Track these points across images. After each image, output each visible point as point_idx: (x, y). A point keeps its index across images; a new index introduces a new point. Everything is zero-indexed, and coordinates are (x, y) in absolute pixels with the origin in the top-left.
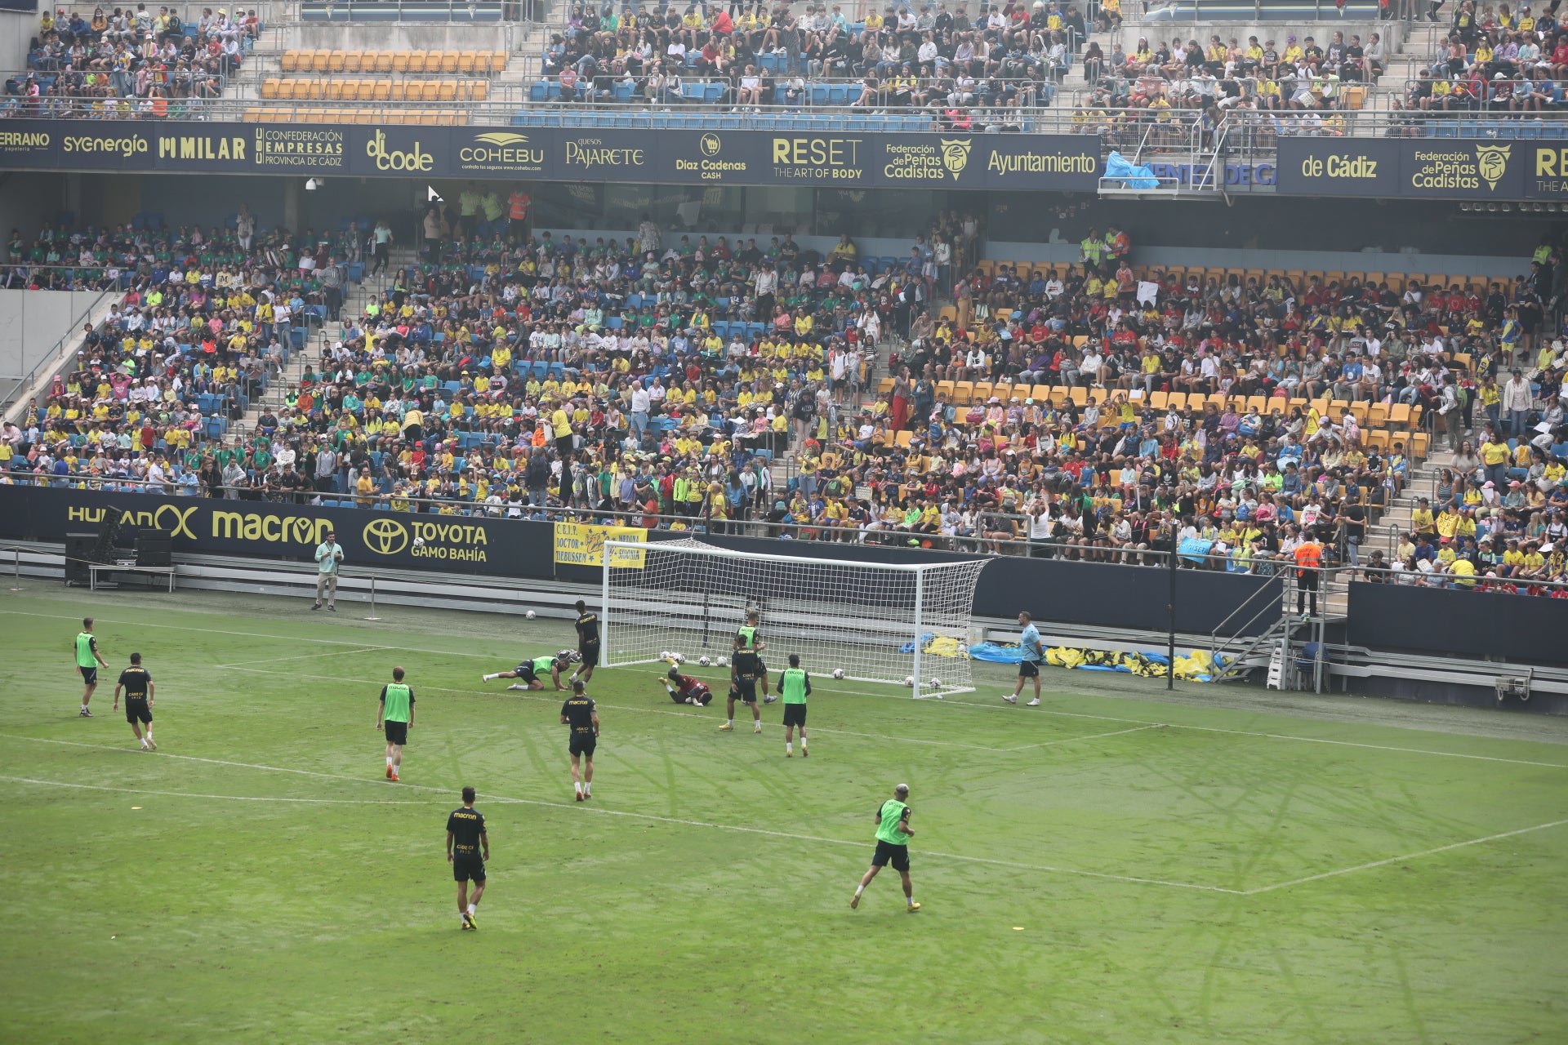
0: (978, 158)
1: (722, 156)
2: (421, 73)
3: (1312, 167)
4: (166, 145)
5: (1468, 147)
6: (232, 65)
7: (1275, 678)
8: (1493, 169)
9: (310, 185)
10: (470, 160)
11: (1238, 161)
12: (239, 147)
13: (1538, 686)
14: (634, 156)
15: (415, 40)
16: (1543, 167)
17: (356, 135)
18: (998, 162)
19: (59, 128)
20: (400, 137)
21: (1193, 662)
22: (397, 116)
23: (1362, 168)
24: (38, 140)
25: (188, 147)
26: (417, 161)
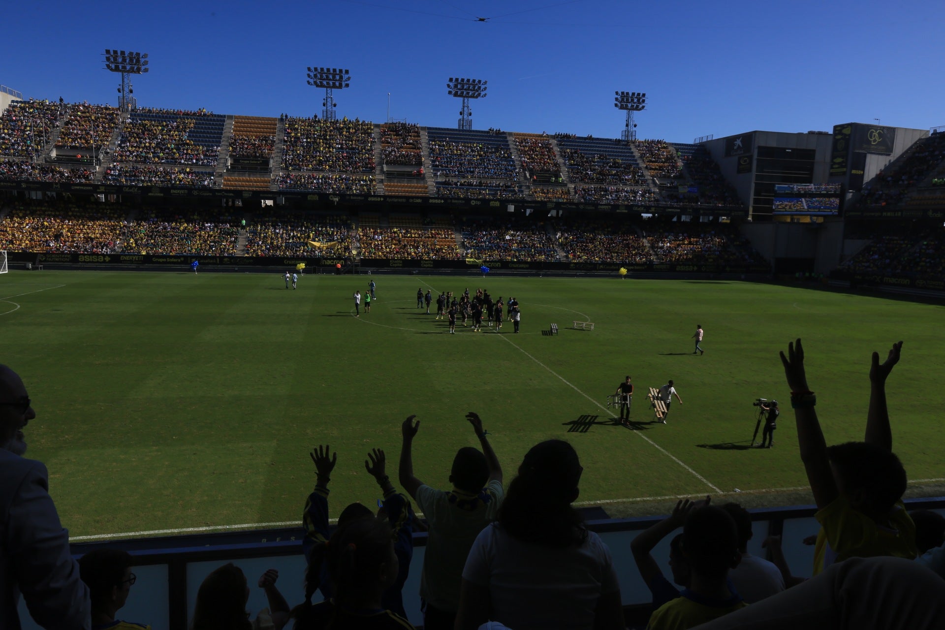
4: (884, 214)
9: (914, 220)
12: (900, 214)
19: (864, 211)
25: (889, 214)
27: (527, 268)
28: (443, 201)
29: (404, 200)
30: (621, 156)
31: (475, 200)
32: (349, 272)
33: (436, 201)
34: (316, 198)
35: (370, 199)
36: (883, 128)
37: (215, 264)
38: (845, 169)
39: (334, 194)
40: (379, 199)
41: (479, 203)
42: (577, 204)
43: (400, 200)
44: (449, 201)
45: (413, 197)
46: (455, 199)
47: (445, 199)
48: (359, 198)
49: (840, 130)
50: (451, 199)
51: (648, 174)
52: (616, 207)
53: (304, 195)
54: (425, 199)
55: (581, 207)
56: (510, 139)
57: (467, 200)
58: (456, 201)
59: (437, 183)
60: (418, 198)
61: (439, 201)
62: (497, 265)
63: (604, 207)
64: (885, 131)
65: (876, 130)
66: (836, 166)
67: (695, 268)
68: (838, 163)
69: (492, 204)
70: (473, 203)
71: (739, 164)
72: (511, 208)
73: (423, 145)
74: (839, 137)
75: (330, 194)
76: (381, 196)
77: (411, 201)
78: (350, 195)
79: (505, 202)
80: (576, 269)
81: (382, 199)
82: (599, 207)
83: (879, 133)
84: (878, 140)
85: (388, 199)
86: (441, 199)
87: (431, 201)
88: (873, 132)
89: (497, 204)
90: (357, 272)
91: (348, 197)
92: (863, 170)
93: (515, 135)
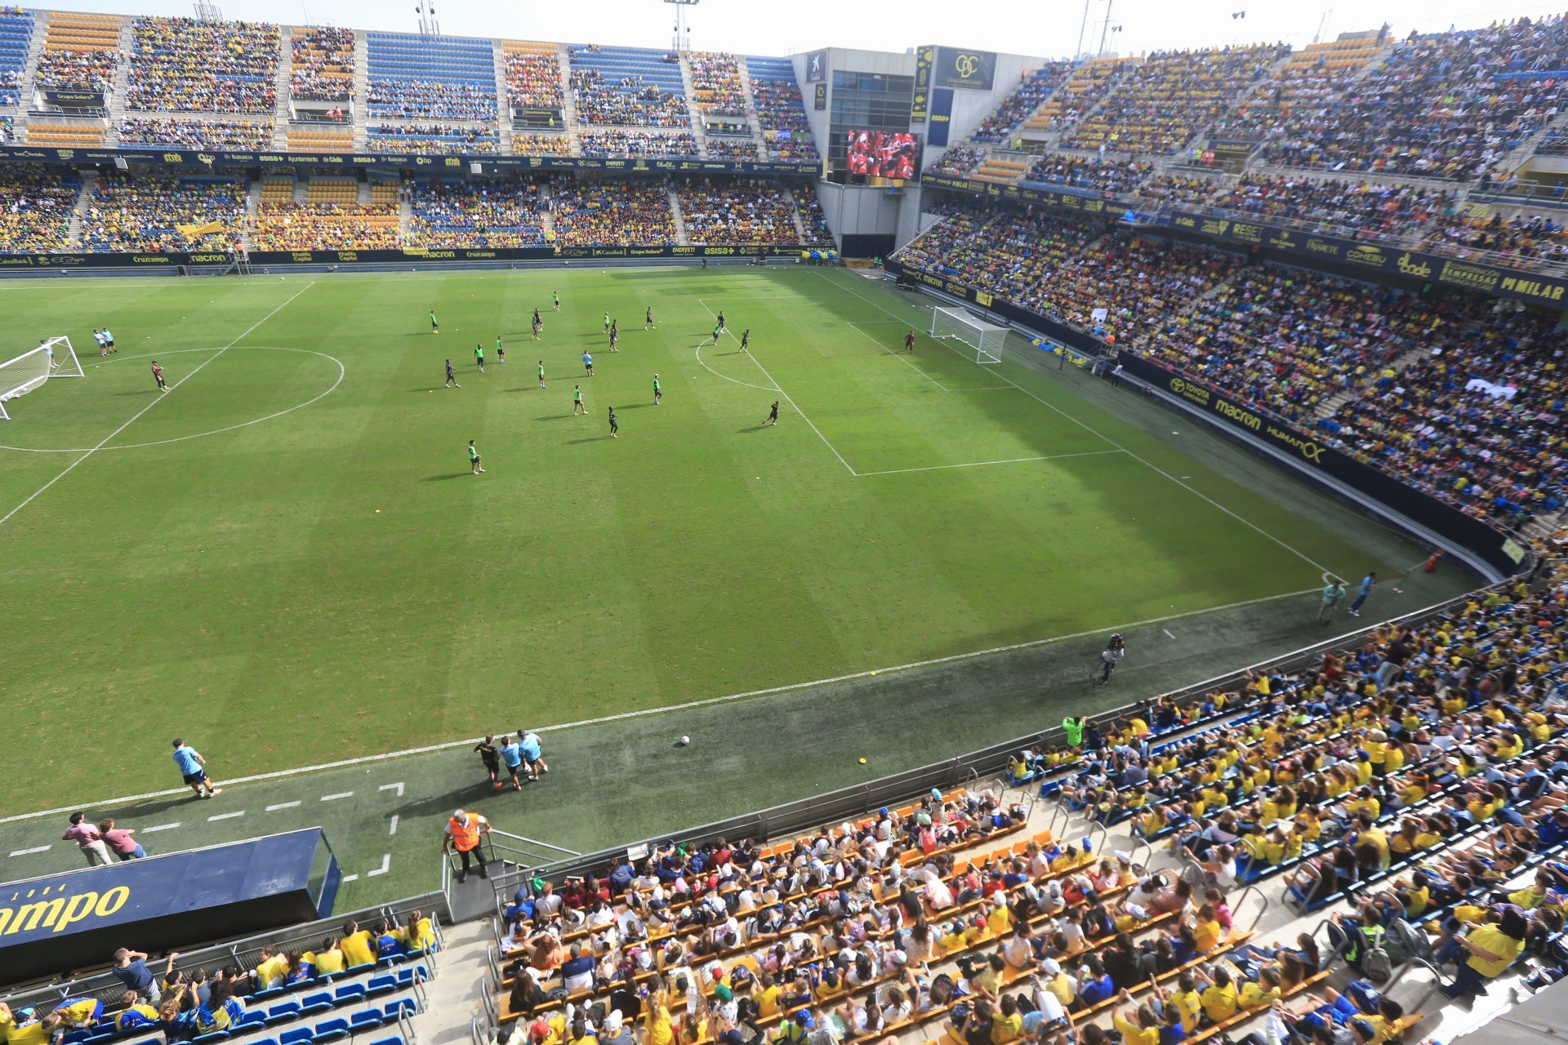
0: (1104, 207)
1: (1053, 199)
2: (1011, 168)
3: (1178, 221)
5: (1218, 220)
6: (976, 162)
7: (1093, 371)
8: (1223, 228)
9: (977, 196)
10: (1006, 193)
11: (1162, 216)
12: (969, 185)
13: (1154, 391)
14: (1036, 196)
15: (1012, 159)
16: (1236, 229)
17: (986, 184)
18: (1109, 209)
19: (938, 177)
20: (995, 186)
21: (1082, 361)
22: (997, 179)
23: (1190, 223)
24: (933, 179)
26: (996, 192)
27: (492, 258)
28: (374, 160)
29: (315, 160)
30: (659, 79)
31: (422, 156)
32: (234, 271)
33: (364, 160)
34: (177, 158)
35: (262, 158)
36: (978, 53)
37: (28, 265)
38: (922, 114)
39: (207, 152)
40: (276, 159)
41: (429, 161)
42: (575, 160)
43: (309, 160)
44: (383, 159)
45: (328, 155)
46: (392, 156)
47: (378, 157)
48: (245, 157)
49: (923, 54)
50: (386, 156)
51: (693, 109)
52: (631, 163)
53: (159, 155)
54: (347, 158)
55: (581, 163)
56: (498, 53)
57: (412, 158)
58: (394, 160)
59: (370, 130)
60: (336, 155)
61: (369, 160)
62: (450, 254)
63: (614, 163)
64: (982, 57)
65: (969, 57)
66: (917, 108)
67: (732, 251)
68: (920, 104)
69: (448, 162)
70: (420, 161)
71: (817, 96)
72: (476, 168)
73: (358, 64)
74: (922, 64)
75: (201, 152)
76: (278, 154)
77: (326, 160)
78: (229, 153)
79: (466, 160)
80: (564, 257)
81: (281, 159)
82: (607, 163)
83: (973, 62)
84: (971, 71)
85: (290, 159)
86: (370, 156)
87: (356, 160)
88: (962, 60)
89: (456, 162)
90: (245, 272)
91: (227, 157)
92: (948, 114)
93: (505, 45)
